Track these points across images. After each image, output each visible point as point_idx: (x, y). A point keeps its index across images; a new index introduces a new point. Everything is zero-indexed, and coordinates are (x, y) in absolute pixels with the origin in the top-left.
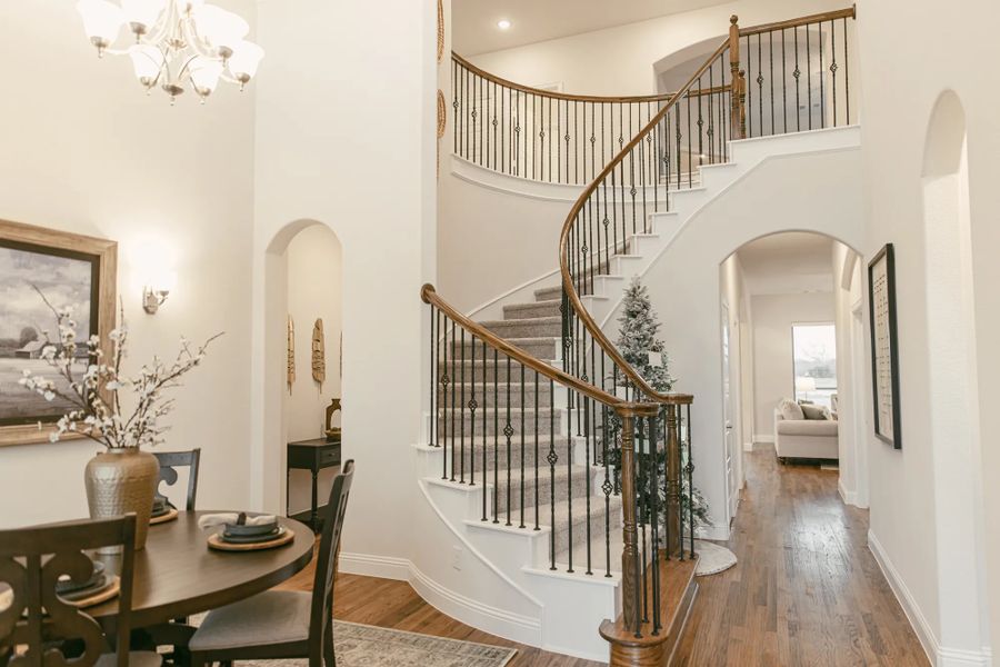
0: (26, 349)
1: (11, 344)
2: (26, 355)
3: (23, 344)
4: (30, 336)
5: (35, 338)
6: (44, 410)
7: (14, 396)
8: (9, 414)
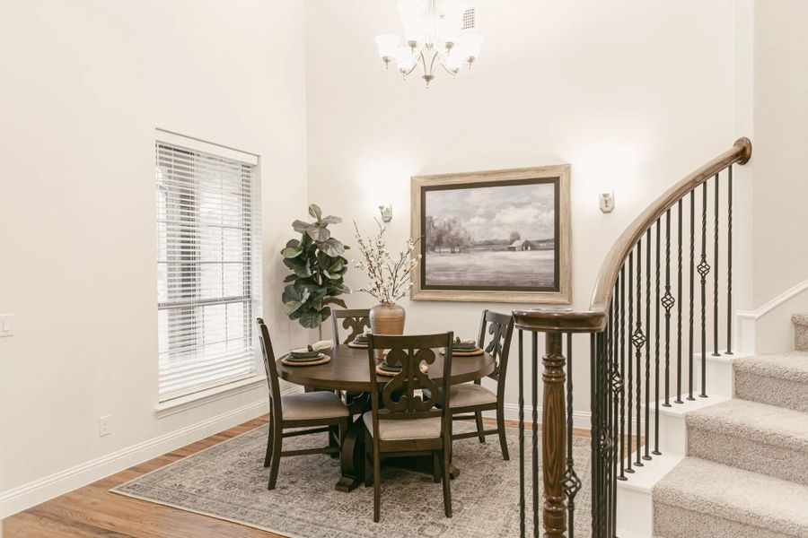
0: (513, 245)
1: (505, 243)
2: (513, 249)
3: (512, 242)
4: (516, 237)
5: (518, 239)
6: (525, 283)
7: (507, 273)
8: (504, 284)
